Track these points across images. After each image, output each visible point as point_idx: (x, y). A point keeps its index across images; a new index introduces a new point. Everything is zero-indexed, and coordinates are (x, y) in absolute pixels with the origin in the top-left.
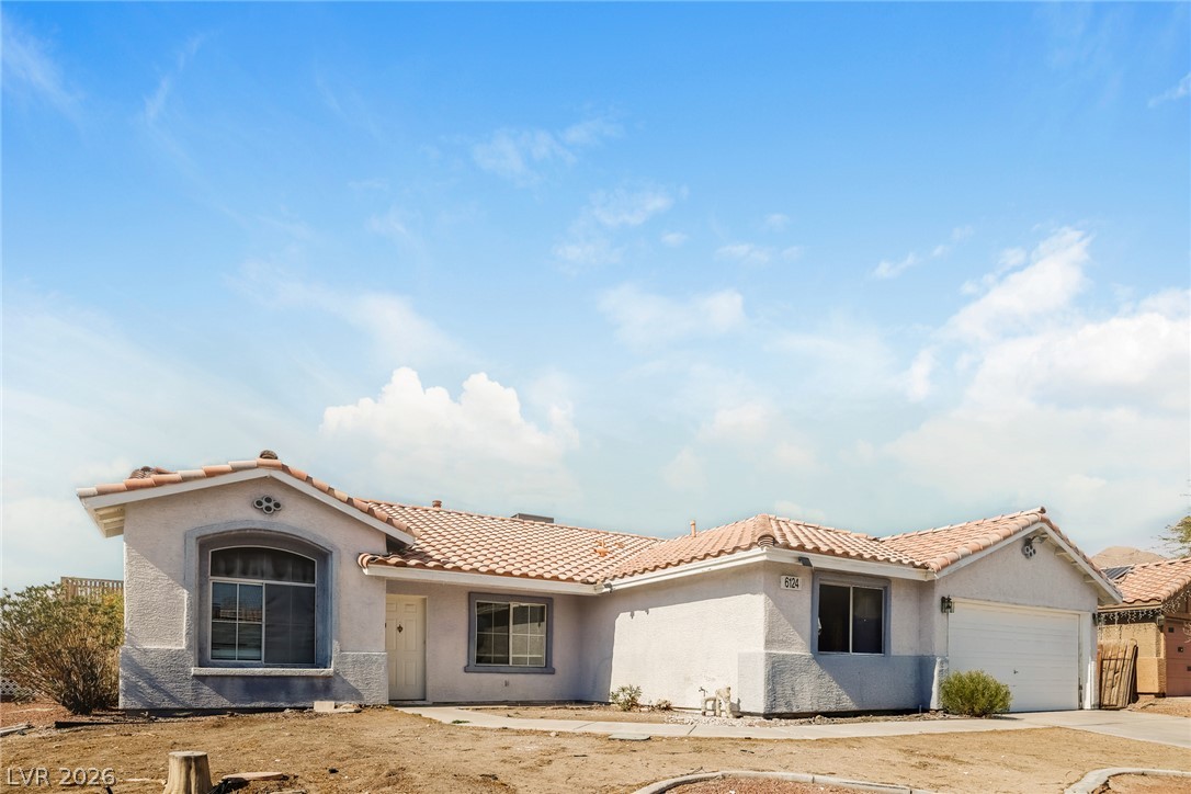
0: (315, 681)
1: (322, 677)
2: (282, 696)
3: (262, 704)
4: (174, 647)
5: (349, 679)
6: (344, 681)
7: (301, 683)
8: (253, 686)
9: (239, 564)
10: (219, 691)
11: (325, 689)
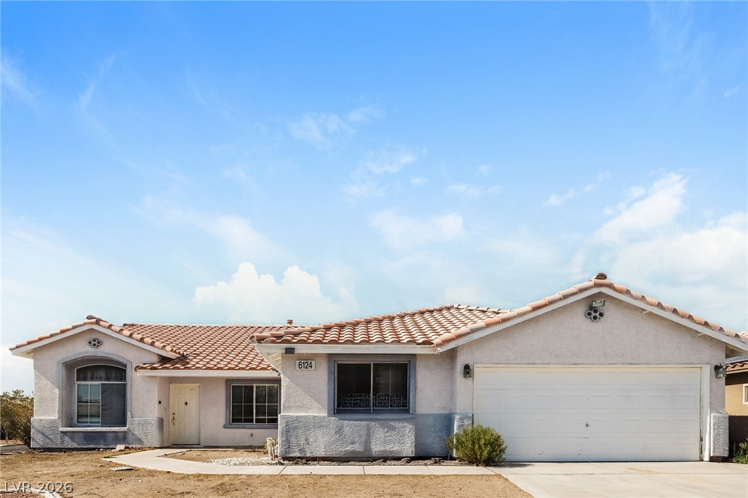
0: (118, 434)
1: (122, 432)
2: (102, 442)
3: (92, 446)
4: (53, 418)
5: (136, 433)
6: (133, 434)
7: (112, 435)
8: (89, 437)
9: (89, 375)
10: (73, 439)
11: (122, 438)
